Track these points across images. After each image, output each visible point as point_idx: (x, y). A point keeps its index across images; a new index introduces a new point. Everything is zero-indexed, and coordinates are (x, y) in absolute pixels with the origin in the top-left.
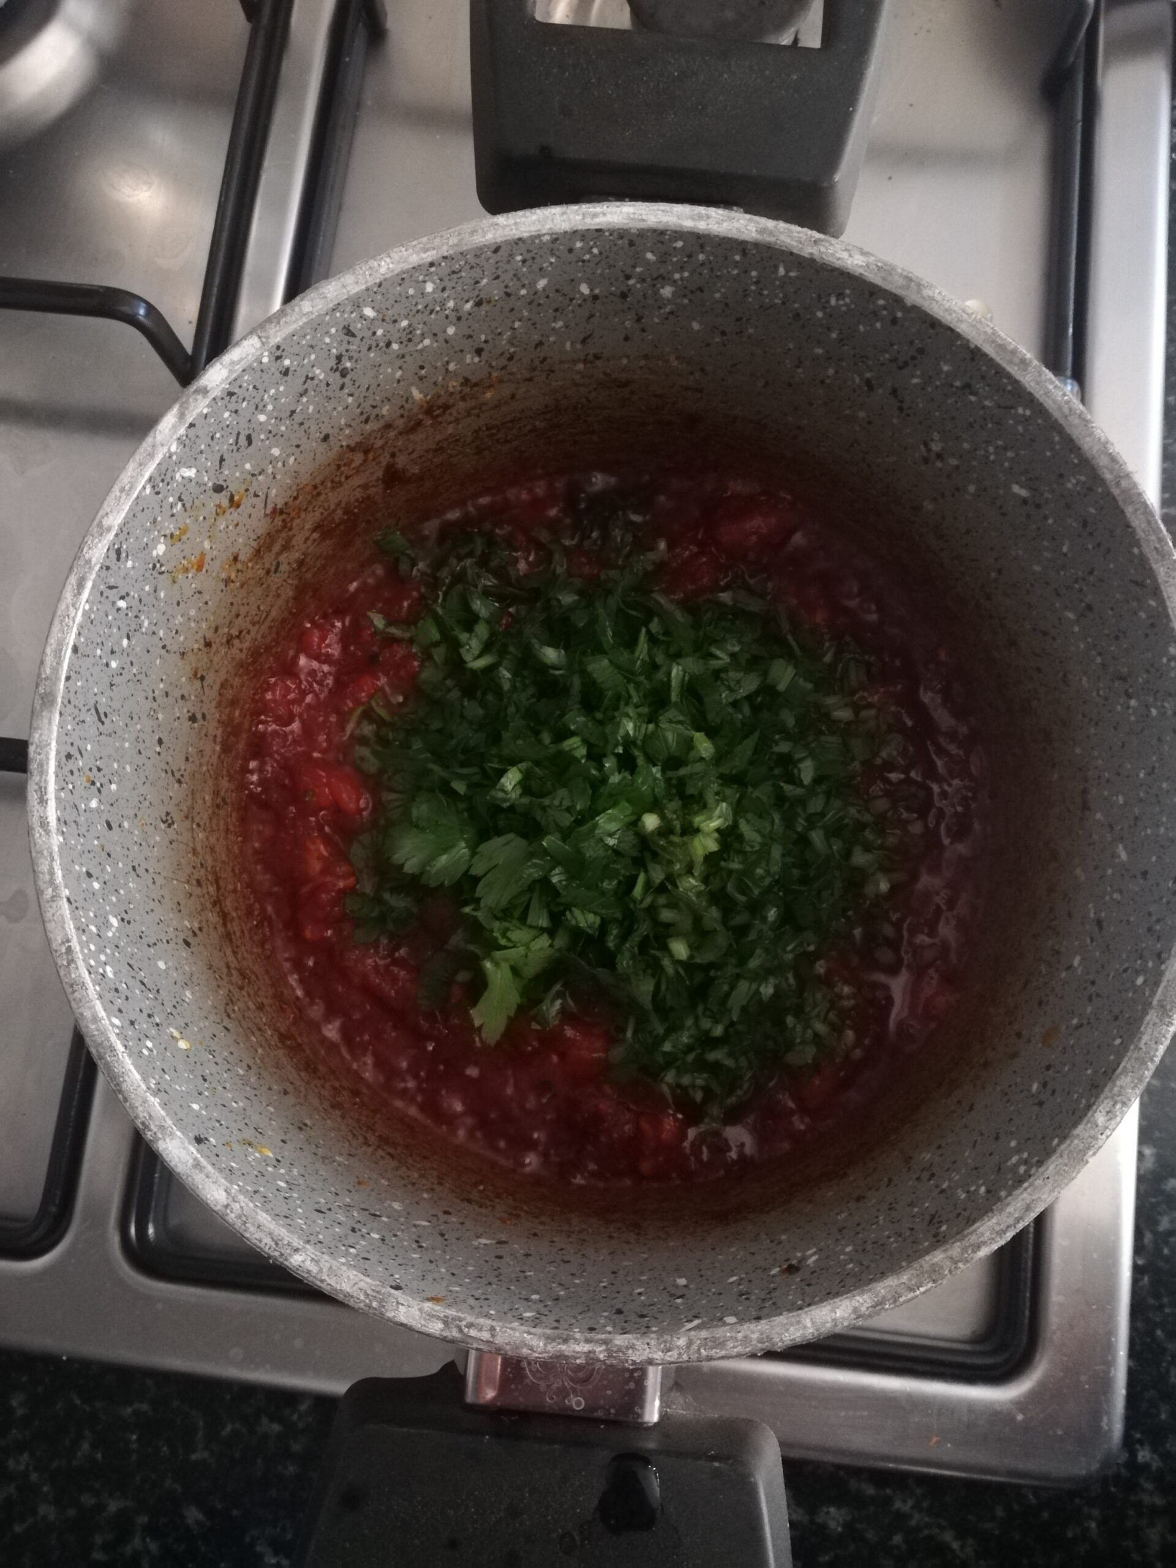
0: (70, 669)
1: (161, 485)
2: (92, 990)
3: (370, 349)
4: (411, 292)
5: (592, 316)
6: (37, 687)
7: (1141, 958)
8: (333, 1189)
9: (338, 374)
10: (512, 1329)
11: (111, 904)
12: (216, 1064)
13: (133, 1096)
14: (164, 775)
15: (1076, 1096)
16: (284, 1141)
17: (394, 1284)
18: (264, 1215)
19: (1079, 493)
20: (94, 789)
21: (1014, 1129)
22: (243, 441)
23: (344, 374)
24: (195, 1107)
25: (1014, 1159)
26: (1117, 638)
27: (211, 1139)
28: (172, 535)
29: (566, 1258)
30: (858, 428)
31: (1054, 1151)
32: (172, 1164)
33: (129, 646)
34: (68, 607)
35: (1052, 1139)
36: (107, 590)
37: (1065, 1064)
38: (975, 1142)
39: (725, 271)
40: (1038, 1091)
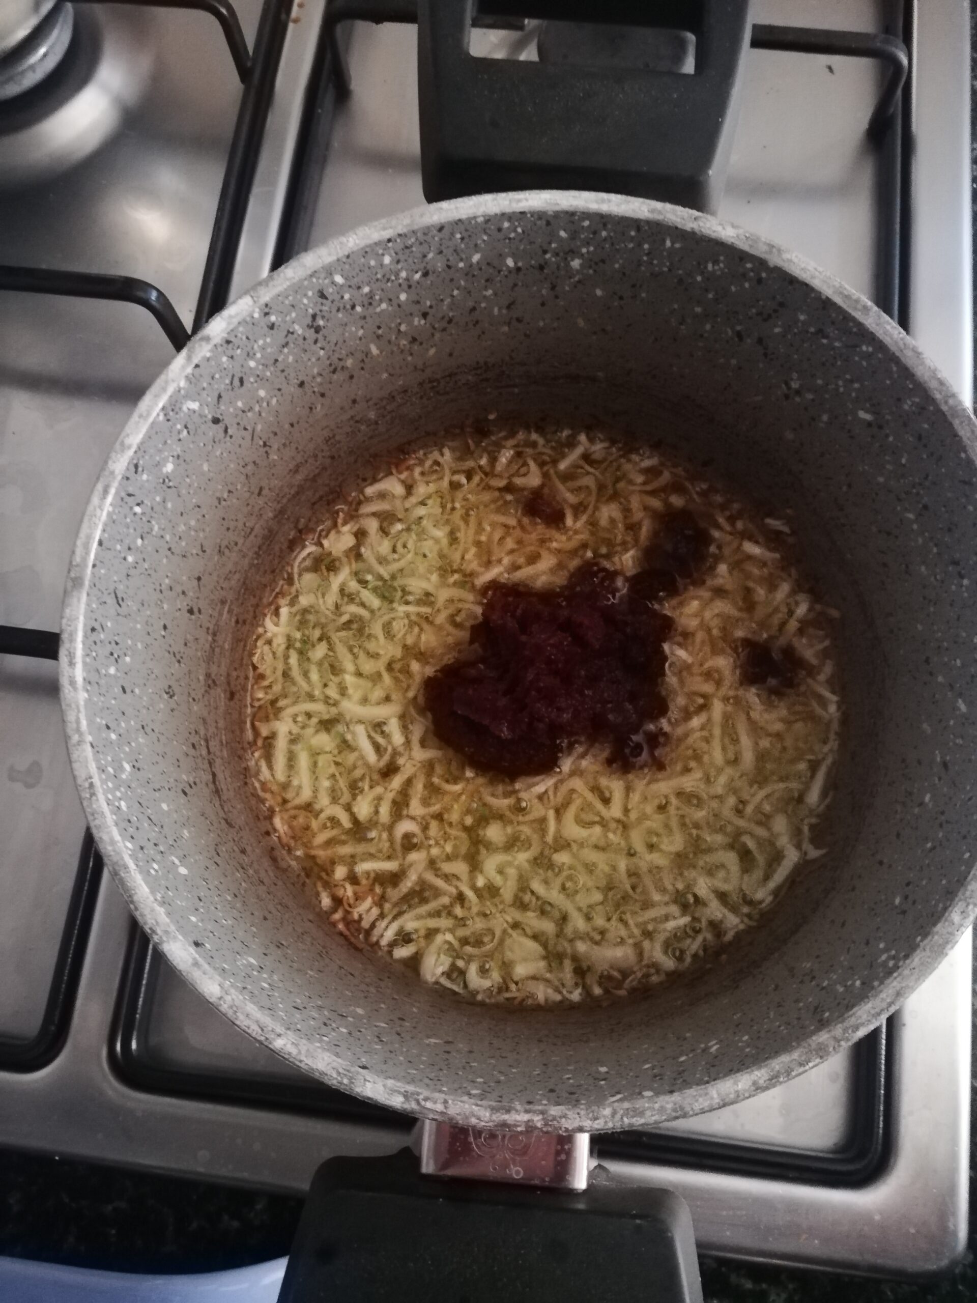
0: (96, 559)
1: (171, 413)
2: (110, 819)
3: (338, 310)
4: (373, 263)
5: (515, 285)
6: (69, 572)
8: (307, 994)
9: (313, 330)
10: (461, 1102)
11: (125, 753)
12: (209, 889)
13: (142, 906)
14: (167, 654)
15: (933, 902)
16: (265, 954)
17: (361, 1065)
18: (252, 1006)
19: (914, 413)
20: (112, 658)
21: (881, 935)
22: (236, 382)
23: (318, 330)
24: (193, 919)
25: (884, 957)
26: (950, 530)
27: (207, 945)
28: (178, 457)
29: (504, 1055)
30: (730, 374)
31: (918, 946)
32: (175, 963)
33: (142, 545)
34: (95, 509)
35: (915, 937)
36: (127, 497)
37: (922, 880)
38: (849, 949)
39: (623, 245)
40: (901, 903)
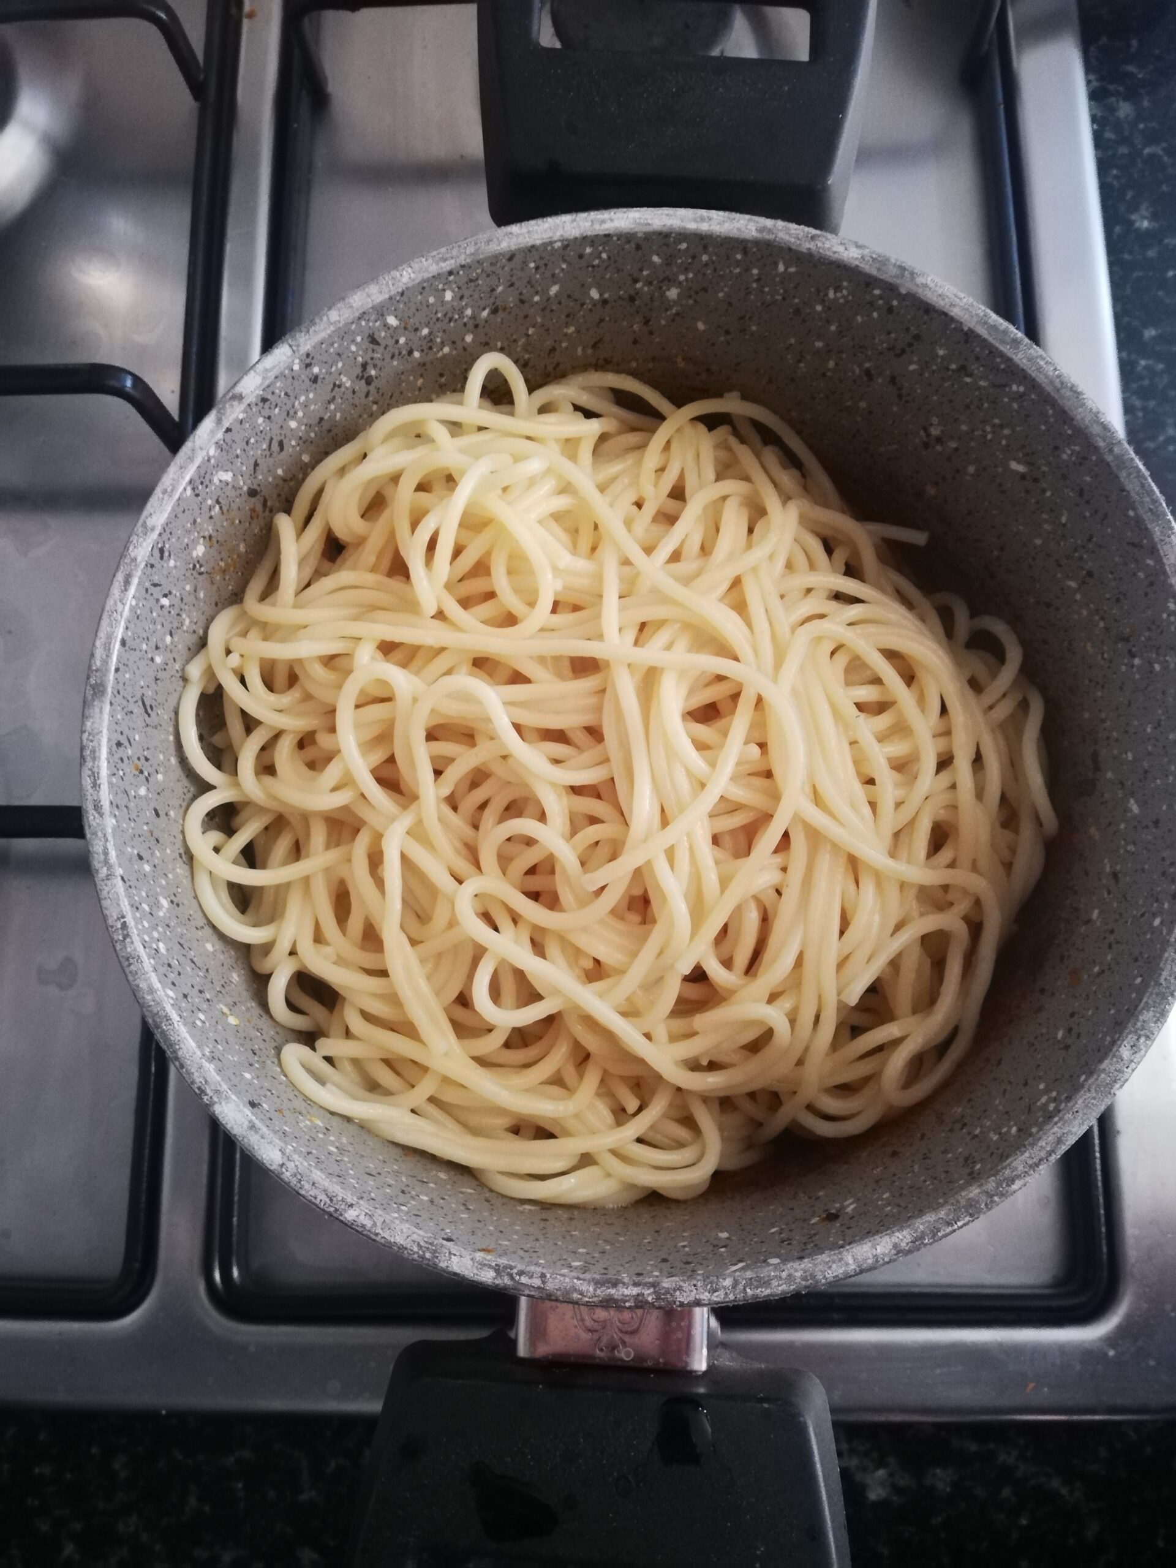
0: (119, 661)
1: (200, 487)
2: (147, 963)
3: (393, 357)
4: (431, 300)
5: (602, 320)
6: (88, 678)
7: (1157, 901)
8: (381, 1157)
9: (363, 382)
10: (563, 1275)
11: (161, 886)
12: (264, 1040)
13: (189, 1062)
15: (1100, 1036)
17: (445, 1237)
18: (319, 1173)
19: (1075, 464)
20: (142, 777)
21: (1042, 1074)
22: (275, 446)
23: (369, 381)
24: (248, 1076)
25: (1044, 1099)
27: (264, 1105)
28: (210, 537)
29: (610, 1222)
30: (859, 419)
31: (1083, 1086)
32: (228, 1127)
33: (172, 643)
34: (115, 603)
35: (1079, 1076)
36: (152, 587)
37: (1089, 1009)
38: (1005, 1091)
39: (728, 271)
40: (1064, 1037)
